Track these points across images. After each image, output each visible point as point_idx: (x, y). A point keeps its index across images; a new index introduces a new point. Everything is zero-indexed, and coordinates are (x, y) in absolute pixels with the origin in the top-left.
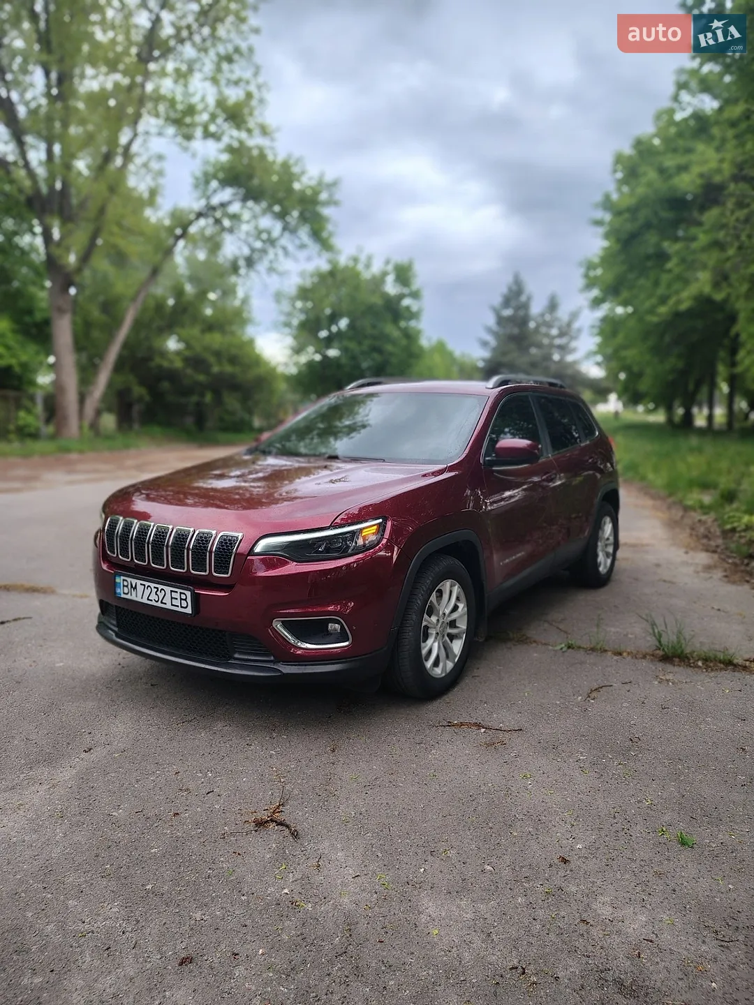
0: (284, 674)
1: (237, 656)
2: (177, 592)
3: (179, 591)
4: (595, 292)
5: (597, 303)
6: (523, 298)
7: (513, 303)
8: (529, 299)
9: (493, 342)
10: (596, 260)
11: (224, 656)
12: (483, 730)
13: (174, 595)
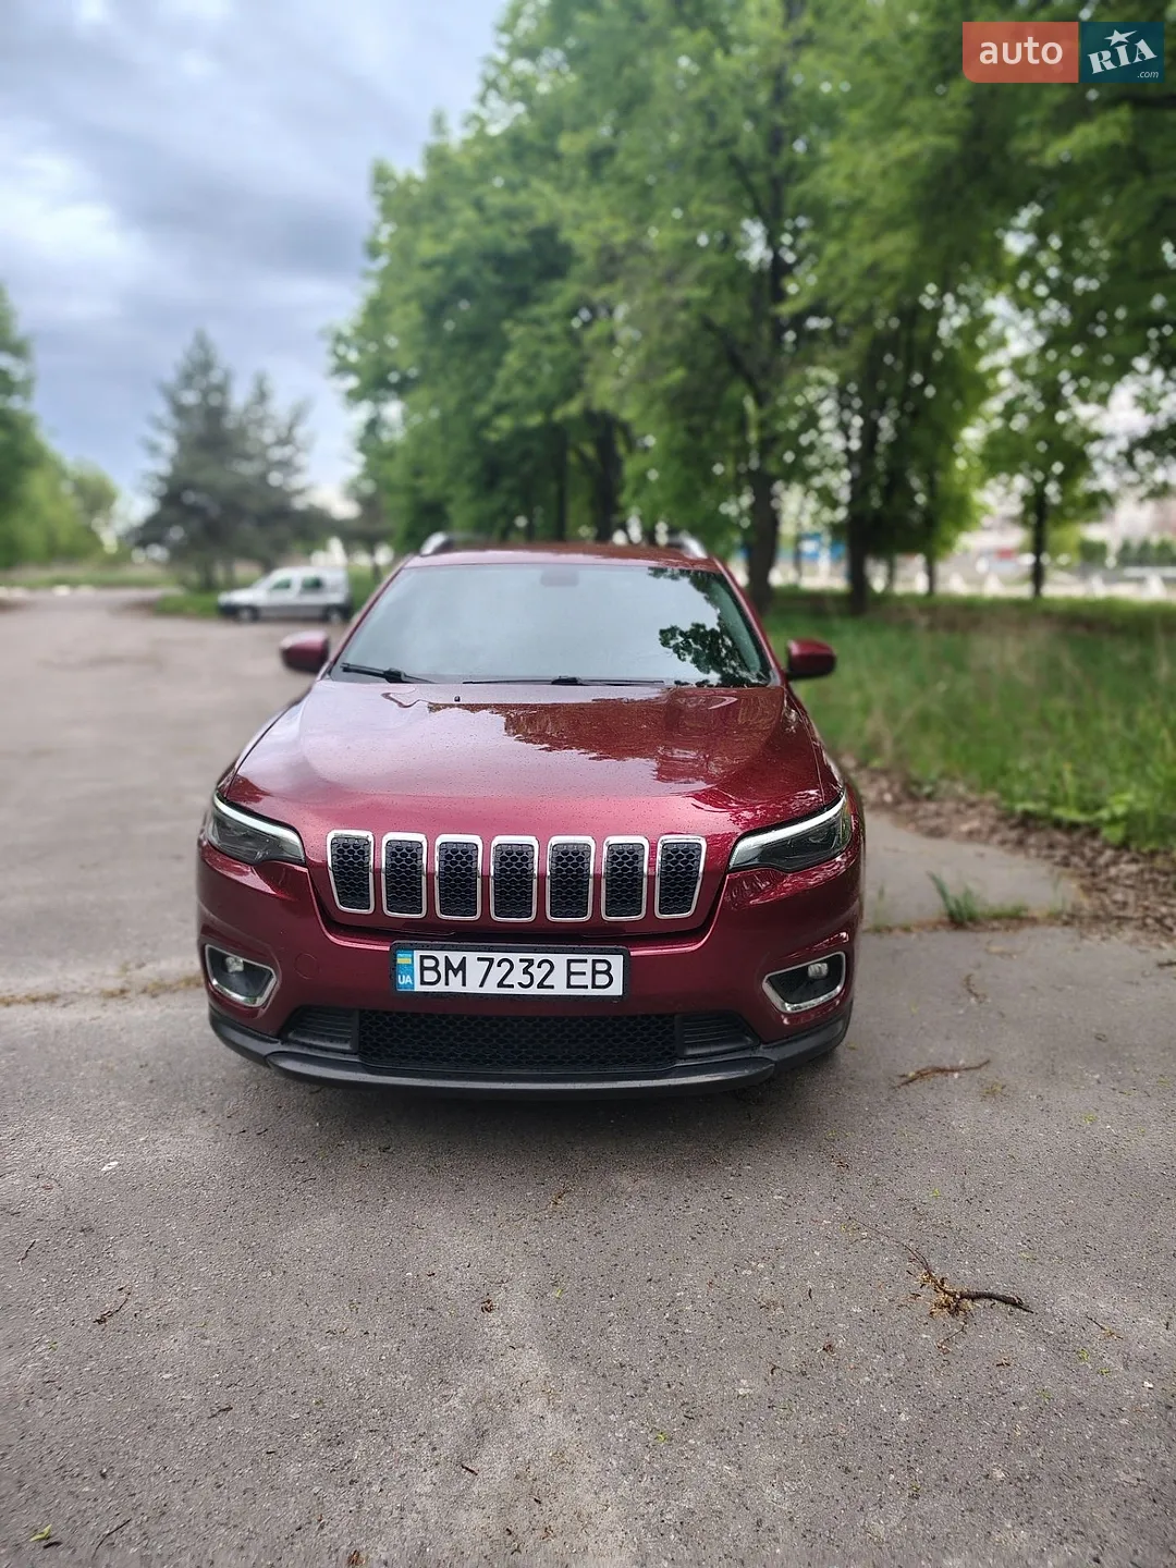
0: (776, 1063)
1: (690, 1052)
2: (585, 961)
3: (590, 958)
4: (352, 382)
5: (354, 396)
6: (216, 377)
7: (201, 382)
8: (228, 376)
9: (169, 444)
10: (347, 331)
11: (664, 1057)
12: (956, 1075)
13: (575, 967)
